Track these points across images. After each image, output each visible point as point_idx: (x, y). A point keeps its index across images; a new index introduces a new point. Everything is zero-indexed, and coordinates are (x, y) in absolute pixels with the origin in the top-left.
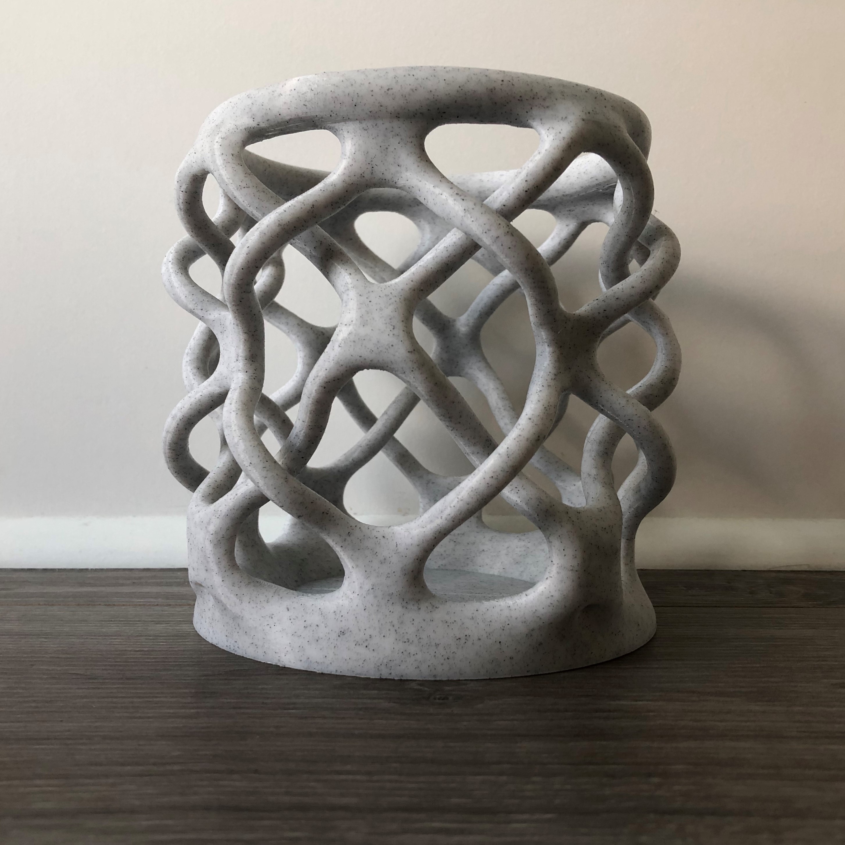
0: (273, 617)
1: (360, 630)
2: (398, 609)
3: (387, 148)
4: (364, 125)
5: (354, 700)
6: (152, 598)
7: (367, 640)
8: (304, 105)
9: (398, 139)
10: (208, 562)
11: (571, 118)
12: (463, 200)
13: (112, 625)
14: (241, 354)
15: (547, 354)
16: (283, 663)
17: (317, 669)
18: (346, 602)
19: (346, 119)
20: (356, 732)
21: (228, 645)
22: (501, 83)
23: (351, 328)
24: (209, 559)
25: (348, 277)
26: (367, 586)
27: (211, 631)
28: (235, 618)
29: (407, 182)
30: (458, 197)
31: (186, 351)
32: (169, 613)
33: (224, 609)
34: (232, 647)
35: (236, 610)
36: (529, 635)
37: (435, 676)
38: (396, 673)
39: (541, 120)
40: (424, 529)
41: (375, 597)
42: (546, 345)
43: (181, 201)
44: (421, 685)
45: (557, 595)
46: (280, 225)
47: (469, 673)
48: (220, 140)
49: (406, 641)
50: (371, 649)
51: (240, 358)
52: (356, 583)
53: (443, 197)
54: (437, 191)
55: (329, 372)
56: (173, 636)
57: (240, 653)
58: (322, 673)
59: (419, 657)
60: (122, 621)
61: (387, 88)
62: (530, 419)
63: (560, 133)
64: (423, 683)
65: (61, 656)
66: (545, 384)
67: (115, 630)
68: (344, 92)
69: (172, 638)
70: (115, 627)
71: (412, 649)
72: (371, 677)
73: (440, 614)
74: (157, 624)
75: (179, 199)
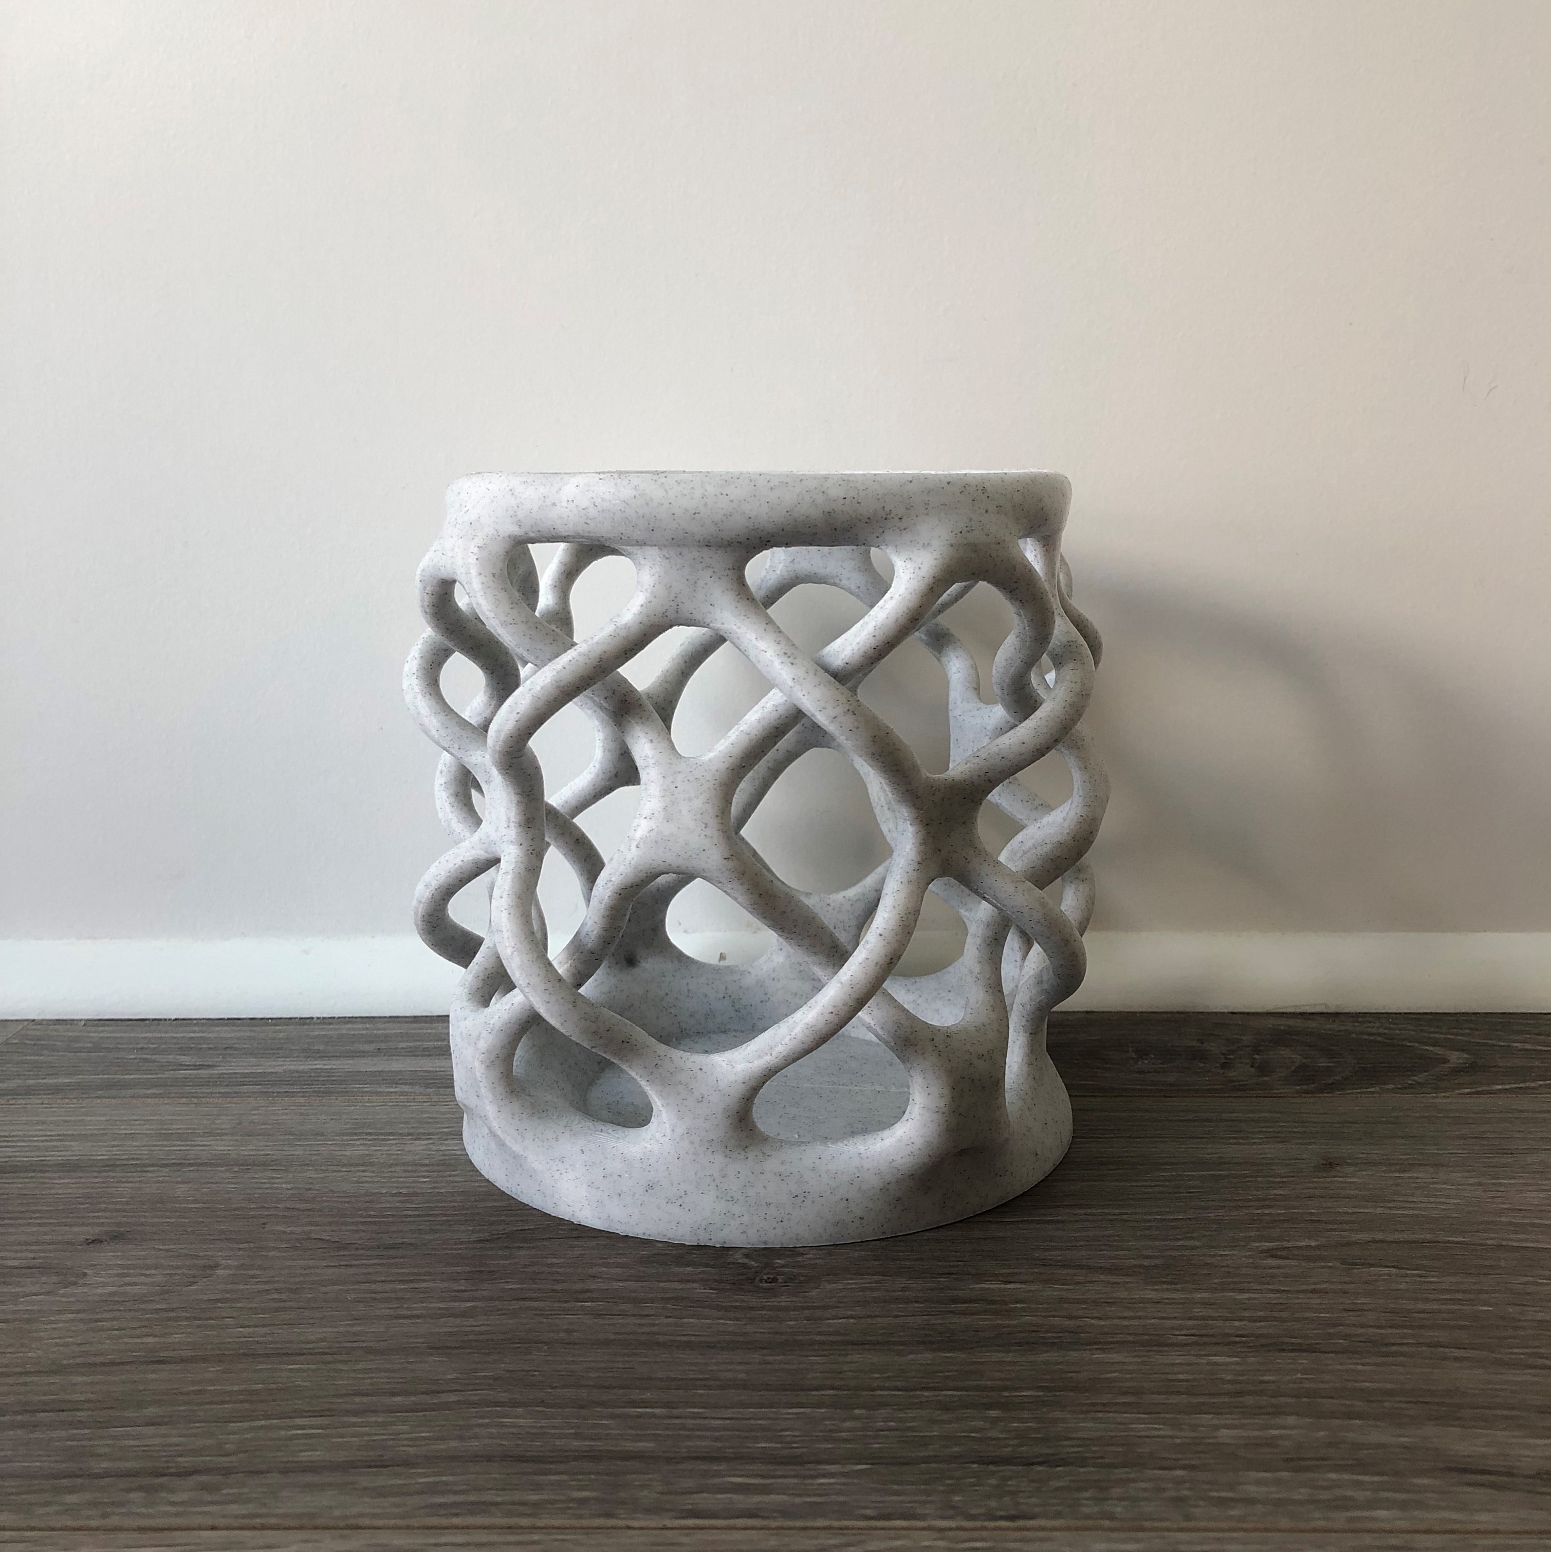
0: (564, 1160)
1: (672, 1184)
2: (719, 1159)
3: (696, 583)
4: (665, 552)
5: (662, 1285)
6: (406, 1084)
7: (681, 1197)
8: (586, 523)
9: (709, 572)
10: (479, 1086)
11: (936, 543)
12: (792, 664)
13: (358, 1143)
14: (513, 819)
15: (909, 834)
16: (578, 1220)
17: (621, 1230)
18: (656, 1148)
19: (641, 544)
20: (661, 1339)
21: (510, 1187)
22: (842, 501)
23: (652, 824)
24: (481, 1084)
25: (649, 745)
26: (680, 1130)
27: (487, 1165)
28: (516, 1157)
29: (722, 626)
30: (785, 659)
31: (440, 767)
32: (431, 1116)
33: (502, 1144)
34: (514, 1190)
35: (517, 1148)
36: (884, 1189)
37: (765, 1243)
38: (717, 1239)
39: (896, 546)
40: (750, 1065)
41: (692, 1143)
42: (908, 823)
43: (426, 603)
44: (747, 1256)
45: (919, 1142)
46: (558, 687)
47: (808, 1239)
48: (476, 550)
49: (730, 1199)
50: (687, 1210)
51: (512, 825)
52: (667, 1125)
53: (768, 654)
54: (762, 645)
55: (625, 877)
56: (438, 1165)
57: (524, 1200)
58: (627, 1236)
59: (746, 1219)
60: (370, 1134)
61: (694, 512)
62: (881, 935)
63: (920, 568)
64: (750, 1253)
65: (297, 1206)
66: (905, 880)
67: (362, 1152)
68: (637, 512)
69: (437, 1168)
70: (361, 1147)
71: (737, 1209)
72: (687, 1244)
73: (772, 1164)
74: (416, 1140)
75: (422, 601)
